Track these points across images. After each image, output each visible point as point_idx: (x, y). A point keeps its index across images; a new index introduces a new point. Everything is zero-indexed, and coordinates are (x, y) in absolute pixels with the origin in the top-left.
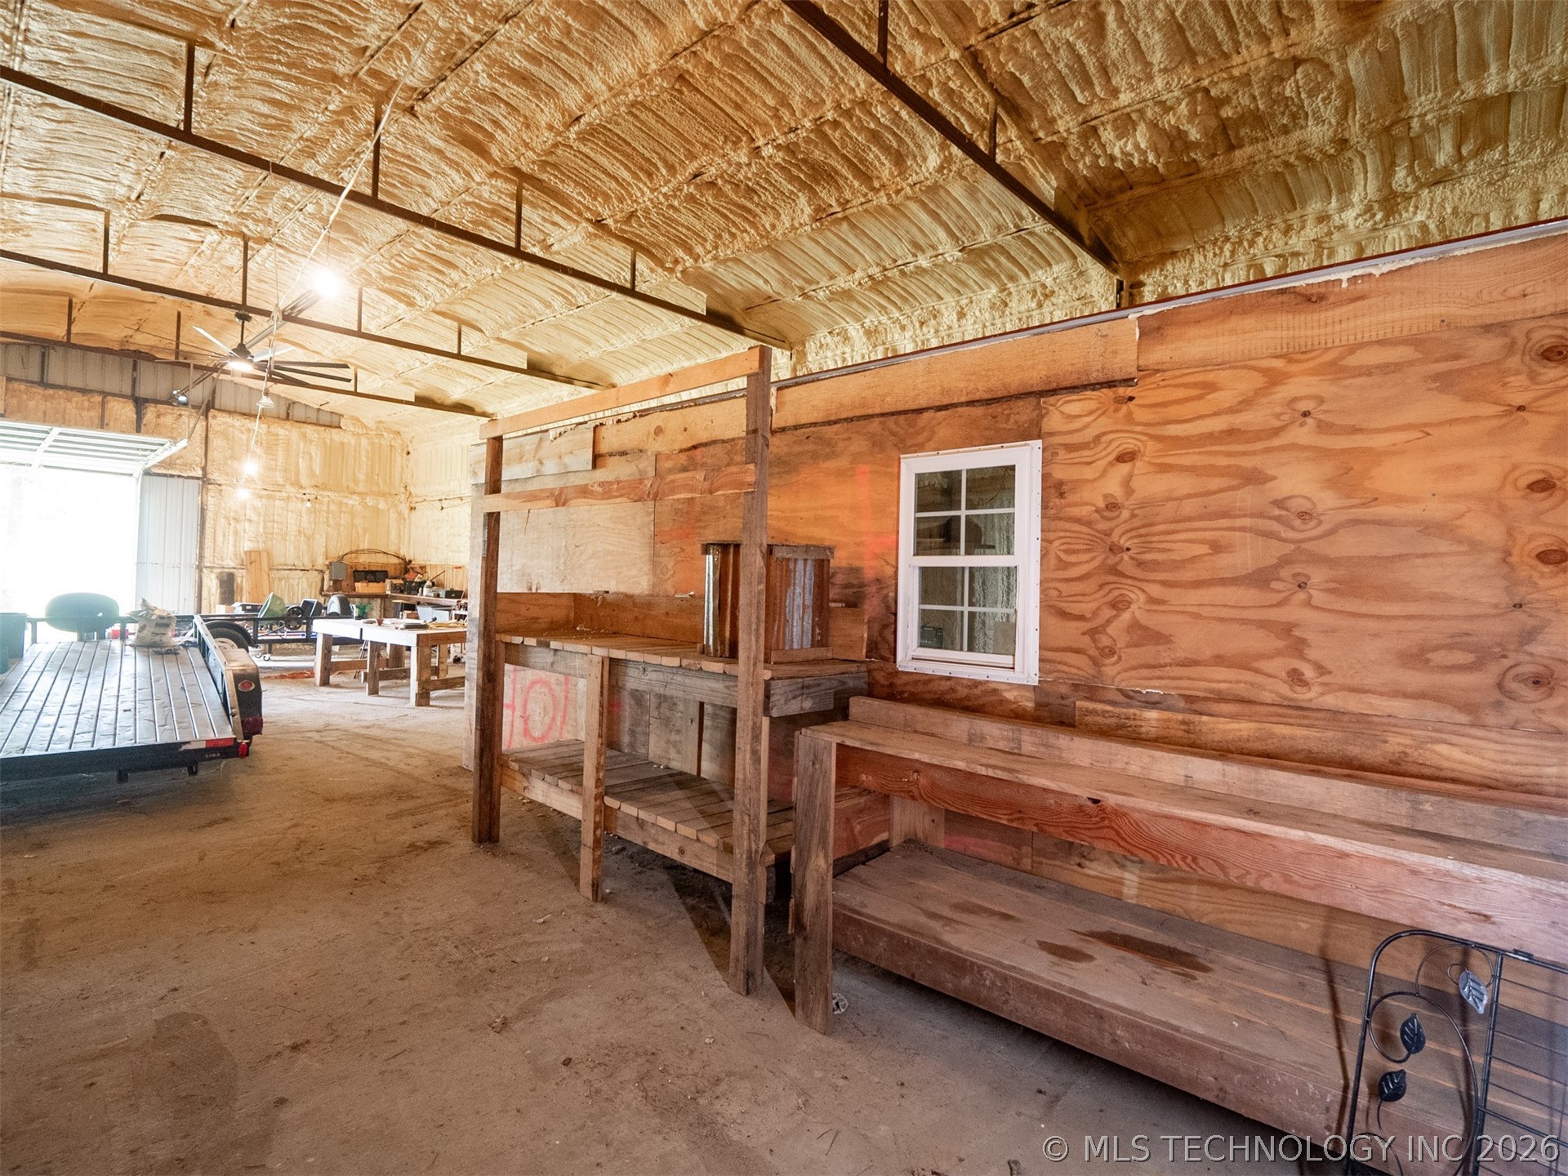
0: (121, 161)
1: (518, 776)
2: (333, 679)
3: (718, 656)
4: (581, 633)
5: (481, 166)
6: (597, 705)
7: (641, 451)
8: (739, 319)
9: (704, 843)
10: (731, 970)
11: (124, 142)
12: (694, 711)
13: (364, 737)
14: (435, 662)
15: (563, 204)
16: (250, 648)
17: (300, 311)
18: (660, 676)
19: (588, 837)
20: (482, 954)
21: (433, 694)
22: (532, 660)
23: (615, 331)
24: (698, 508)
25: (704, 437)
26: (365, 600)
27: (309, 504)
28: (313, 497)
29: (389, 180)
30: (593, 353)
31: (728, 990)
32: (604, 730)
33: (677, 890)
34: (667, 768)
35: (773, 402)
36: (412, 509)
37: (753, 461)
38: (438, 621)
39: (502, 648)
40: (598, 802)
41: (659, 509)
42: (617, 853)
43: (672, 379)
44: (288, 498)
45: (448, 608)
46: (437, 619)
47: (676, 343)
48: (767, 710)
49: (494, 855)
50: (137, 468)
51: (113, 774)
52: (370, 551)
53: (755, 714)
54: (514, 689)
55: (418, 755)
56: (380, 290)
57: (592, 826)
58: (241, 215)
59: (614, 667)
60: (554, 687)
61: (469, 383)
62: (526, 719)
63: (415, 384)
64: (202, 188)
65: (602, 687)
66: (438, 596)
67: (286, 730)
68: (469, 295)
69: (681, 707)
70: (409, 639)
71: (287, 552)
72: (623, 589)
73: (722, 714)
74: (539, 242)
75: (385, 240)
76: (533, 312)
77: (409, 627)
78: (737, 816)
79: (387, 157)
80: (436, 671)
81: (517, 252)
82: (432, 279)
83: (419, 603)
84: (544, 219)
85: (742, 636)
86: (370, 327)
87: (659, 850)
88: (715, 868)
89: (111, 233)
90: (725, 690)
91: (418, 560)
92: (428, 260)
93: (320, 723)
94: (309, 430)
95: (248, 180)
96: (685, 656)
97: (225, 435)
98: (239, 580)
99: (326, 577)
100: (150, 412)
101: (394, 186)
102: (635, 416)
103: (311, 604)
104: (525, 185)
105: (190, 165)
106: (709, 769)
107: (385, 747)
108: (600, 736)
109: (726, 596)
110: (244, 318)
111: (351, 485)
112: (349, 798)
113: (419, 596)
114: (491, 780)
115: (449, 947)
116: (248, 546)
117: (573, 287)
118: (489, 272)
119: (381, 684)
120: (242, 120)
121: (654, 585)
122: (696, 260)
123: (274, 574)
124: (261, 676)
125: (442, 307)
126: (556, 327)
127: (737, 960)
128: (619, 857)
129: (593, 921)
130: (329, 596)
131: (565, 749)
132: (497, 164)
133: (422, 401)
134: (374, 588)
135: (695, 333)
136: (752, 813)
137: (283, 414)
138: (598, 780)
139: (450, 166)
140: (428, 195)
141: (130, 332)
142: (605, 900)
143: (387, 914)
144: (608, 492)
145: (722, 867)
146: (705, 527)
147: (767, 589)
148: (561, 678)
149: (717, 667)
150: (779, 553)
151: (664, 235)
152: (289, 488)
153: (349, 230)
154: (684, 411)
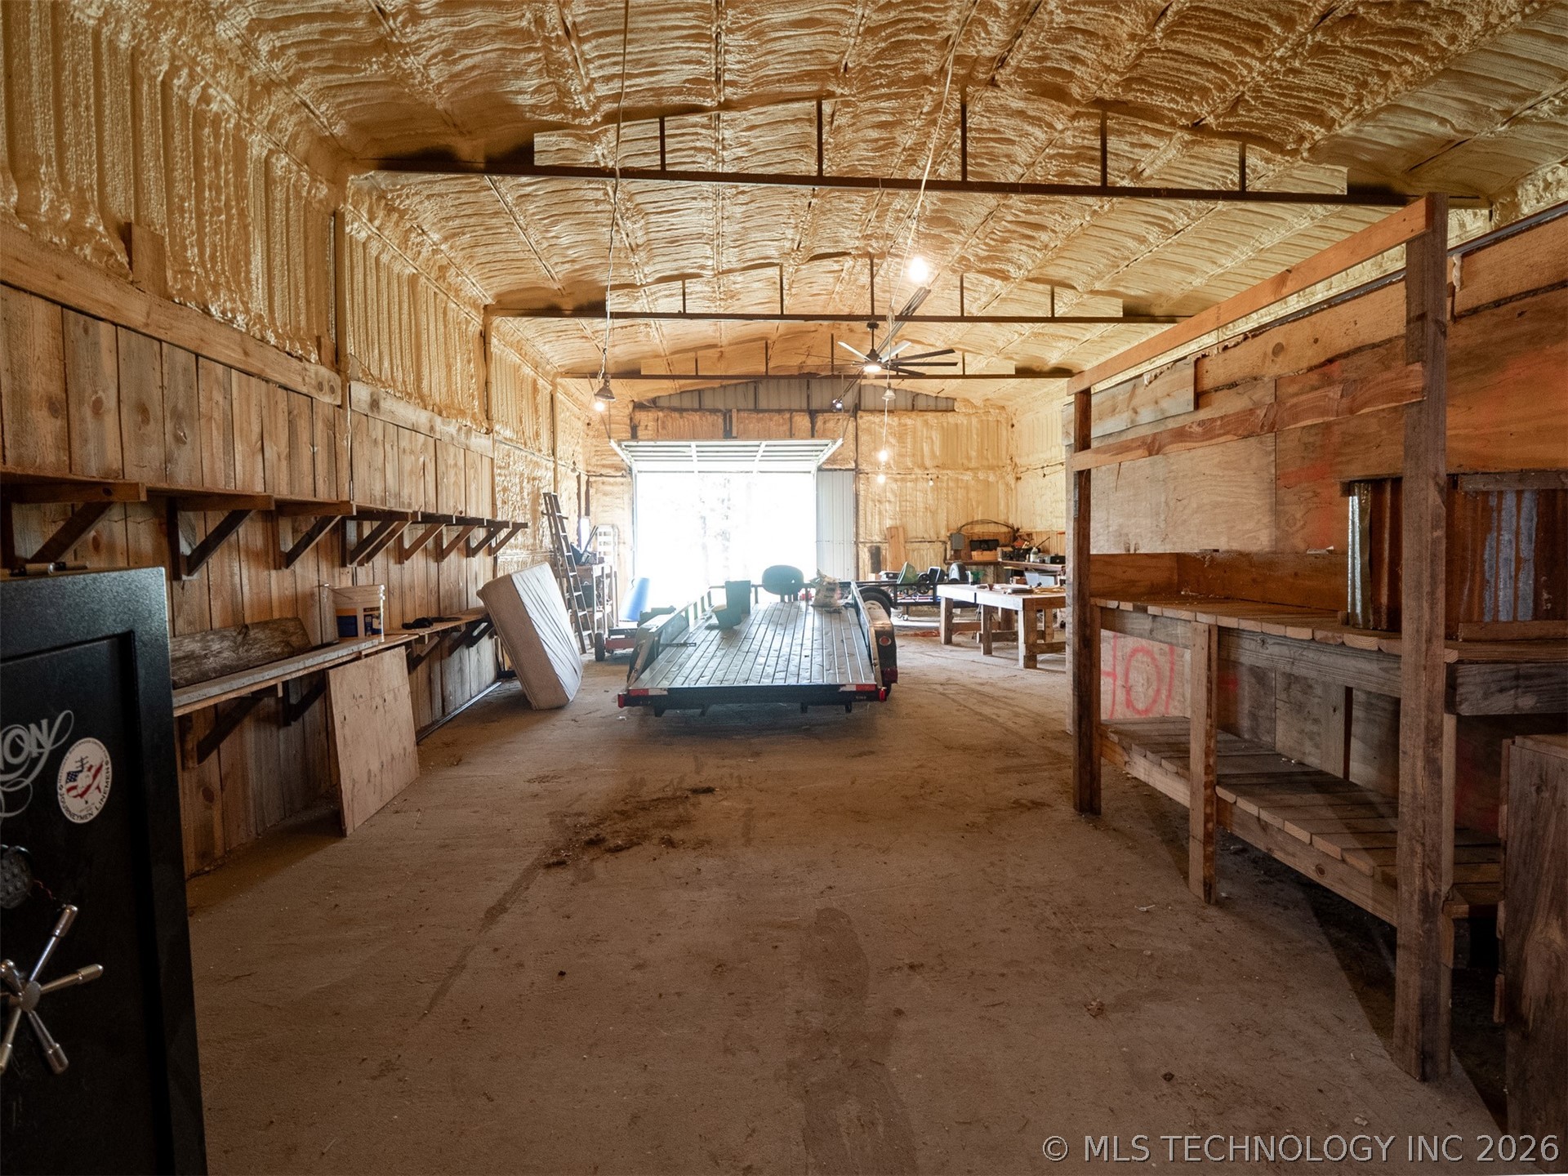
0: (785, 220)
1: (1119, 750)
2: (955, 638)
3: (1367, 629)
4: (1186, 597)
5: (1062, 112)
6: (1204, 680)
7: (1255, 379)
8: (1398, 186)
9: (1352, 867)
10: (1397, 1041)
11: (786, 204)
12: (1339, 698)
13: (978, 692)
14: (1041, 626)
15: (1154, 120)
16: (892, 610)
17: (914, 310)
18: (1285, 651)
19: (1197, 827)
20: (1080, 929)
21: (1040, 657)
22: (1129, 626)
23: (1224, 248)
24: (1336, 438)
25: (1343, 344)
26: (981, 567)
27: (931, 483)
28: (934, 476)
29: (979, 160)
30: (1198, 282)
31: (1392, 1066)
32: (1214, 709)
33: (1316, 915)
34: (1300, 763)
35: (1454, 276)
36: (1018, 479)
37: (1419, 358)
38: (1043, 586)
39: (1097, 614)
40: (1209, 791)
41: (1282, 446)
42: (1236, 853)
43: (1291, 276)
44: (917, 479)
45: (1053, 574)
46: (1043, 584)
47: (1305, 243)
48: (1451, 705)
49: (1096, 827)
50: (812, 466)
51: (797, 706)
52: (983, 522)
53: (1430, 708)
54: (1115, 657)
55: (1025, 715)
56: (978, 272)
57: (1202, 817)
58: (867, 237)
59: (1224, 638)
60: (1157, 656)
61: (1065, 345)
62: (1128, 689)
63: (1015, 357)
64: (838, 224)
65: (1209, 659)
66: (1043, 562)
67: (917, 681)
68: (1059, 253)
69: (1319, 691)
70: (1015, 603)
71: (918, 527)
72: (1236, 546)
73: (1381, 704)
74: (1128, 173)
75: (979, 221)
76: (1127, 253)
77: (1016, 592)
78: (1403, 842)
79: (975, 138)
80: (1042, 635)
81: (1105, 190)
82: (1024, 247)
83: (1027, 569)
84: (1133, 145)
85: (1407, 602)
86: (973, 310)
87: (1289, 861)
88: (1370, 902)
89: (784, 281)
90: (1382, 674)
91: (1026, 528)
92: (1019, 229)
93: (943, 677)
94: (930, 416)
95: (868, 204)
96: (1320, 627)
97: (869, 431)
98: (884, 552)
99: (948, 547)
100: (820, 419)
101: (983, 165)
102: (1246, 338)
103: (936, 571)
104: (1109, 114)
105: (828, 206)
106: (1361, 772)
107: (996, 704)
108: (1209, 716)
109: (1381, 549)
110: (873, 326)
111: (965, 462)
112: (965, 749)
113: (1026, 562)
114: (1091, 749)
115: (1048, 913)
116: (888, 523)
117: (1170, 211)
118: (1078, 222)
119: (994, 645)
120: (861, 151)
121: (1277, 540)
122: (1329, 128)
123: (909, 546)
124: (896, 632)
125: (1034, 274)
126: (1153, 262)
127: (1406, 1030)
128: (1239, 859)
129: (1204, 925)
130: (950, 564)
131: (1172, 727)
132: (1078, 102)
133: (1023, 372)
134: (987, 556)
135: (1333, 222)
136: (1428, 842)
137: (910, 407)
138: (1208, 767)
139: (1033, 124)
140: (1014, 162)
141: (803, 358)
142: (1220, 904)
143: (992, 864)
144: (1209, 432)
145: (1381, 904)
146: (1348, 462)
147: (1449, 536)
148: (1166, 647)
149: (1369, 642)
150: (1468, 485)
151: (1281, 111)
152: (917, 471)
153: (948, 223)
154: (1313, 318)
